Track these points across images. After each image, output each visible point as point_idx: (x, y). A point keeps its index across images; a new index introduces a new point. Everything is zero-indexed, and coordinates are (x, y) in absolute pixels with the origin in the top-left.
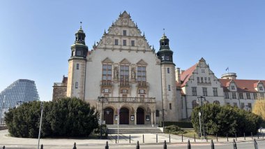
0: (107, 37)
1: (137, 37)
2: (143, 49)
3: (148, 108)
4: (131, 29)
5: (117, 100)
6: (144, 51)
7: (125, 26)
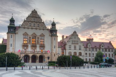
0: (26, 22)
1: (40, 23)
2: (42, 28)
3: (44, 56)
4: (37, 19)
5: (30, 52)
6: (43, 29)
7: (34, 17)
